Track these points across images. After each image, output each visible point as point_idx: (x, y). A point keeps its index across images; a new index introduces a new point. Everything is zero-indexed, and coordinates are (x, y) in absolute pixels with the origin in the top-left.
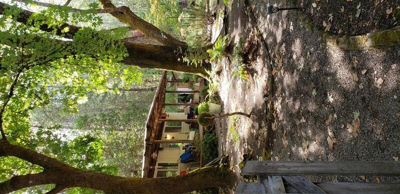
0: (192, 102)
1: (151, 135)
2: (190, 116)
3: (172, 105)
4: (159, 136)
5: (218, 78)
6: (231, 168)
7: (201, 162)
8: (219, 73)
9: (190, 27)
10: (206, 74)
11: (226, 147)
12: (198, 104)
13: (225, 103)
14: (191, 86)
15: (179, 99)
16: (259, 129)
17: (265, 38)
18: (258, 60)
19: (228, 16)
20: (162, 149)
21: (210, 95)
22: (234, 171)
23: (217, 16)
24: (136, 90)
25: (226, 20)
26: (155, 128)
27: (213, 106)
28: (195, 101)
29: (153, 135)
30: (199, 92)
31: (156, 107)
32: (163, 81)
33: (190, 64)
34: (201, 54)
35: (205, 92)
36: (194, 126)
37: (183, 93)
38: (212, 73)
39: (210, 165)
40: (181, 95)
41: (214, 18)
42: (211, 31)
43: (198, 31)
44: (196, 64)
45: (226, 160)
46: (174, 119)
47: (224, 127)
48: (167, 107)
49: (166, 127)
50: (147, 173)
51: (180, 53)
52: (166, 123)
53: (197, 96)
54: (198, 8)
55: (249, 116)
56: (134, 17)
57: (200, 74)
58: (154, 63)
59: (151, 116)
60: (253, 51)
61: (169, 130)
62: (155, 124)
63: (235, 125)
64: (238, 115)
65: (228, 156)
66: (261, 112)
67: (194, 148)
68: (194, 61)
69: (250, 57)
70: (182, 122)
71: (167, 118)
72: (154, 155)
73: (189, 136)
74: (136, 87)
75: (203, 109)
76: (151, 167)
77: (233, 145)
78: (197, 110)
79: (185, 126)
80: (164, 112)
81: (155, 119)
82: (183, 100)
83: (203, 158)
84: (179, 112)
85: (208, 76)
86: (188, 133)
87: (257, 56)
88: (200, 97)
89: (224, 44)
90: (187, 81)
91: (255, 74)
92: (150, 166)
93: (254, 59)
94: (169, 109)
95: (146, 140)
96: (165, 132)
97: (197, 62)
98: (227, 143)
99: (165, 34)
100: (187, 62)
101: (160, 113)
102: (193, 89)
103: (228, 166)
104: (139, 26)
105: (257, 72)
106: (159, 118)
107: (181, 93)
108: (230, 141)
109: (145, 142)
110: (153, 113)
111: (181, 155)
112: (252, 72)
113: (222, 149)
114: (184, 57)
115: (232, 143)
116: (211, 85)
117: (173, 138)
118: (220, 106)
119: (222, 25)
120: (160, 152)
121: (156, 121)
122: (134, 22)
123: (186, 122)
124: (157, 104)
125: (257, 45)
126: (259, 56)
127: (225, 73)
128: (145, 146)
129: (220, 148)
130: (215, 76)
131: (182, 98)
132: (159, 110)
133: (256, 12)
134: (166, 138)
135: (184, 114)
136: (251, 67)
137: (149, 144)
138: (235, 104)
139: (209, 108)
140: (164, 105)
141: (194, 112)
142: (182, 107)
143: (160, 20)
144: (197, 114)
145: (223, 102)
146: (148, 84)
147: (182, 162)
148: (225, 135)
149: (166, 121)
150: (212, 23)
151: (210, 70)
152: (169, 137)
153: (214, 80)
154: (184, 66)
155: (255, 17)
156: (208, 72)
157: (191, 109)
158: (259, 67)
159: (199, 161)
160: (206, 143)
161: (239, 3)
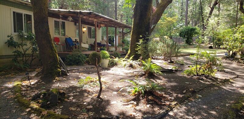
0: (109, 46)
1: (84, 16)
2: (99, 45)
3: (107, 32)
4: (85, 22)
5: (128, 65)
6: (57, 78)
7: (66, 52)
8: (131, 66)
9: (163, 44)
10: (129, 56)
11: (75, 72)
12: (108, 50)
13: (109, 72)
14: (120, 45)
15: (111, 37)
16: (86, 109)
17: (169, 113)
18: (148, 106)
19: (174, 73)
20: (75, 24)
21: (115, 60)
22: (55, 81)
23: (172, 64)
24: (116, 9)
25: (171, 71)
26: (90, 19)
27: (106, 62)
28: (110, 47)
29: (85, 17)
30: (116, 51)
31: (106, 20)
32: (123, 25)
33: (138, 44)
34: (144, 52)
35: (116, 55)
36: (92, 47)
37: (115, 39)
38: (130, 61)
39: (60, 61)
40: (113, 39)
41: (169, 61)
42: (159, 59)
43: (159, 50)
44: (137, 49)
45: (64, 74)
46: (97, 33)
47: (91, 71)
48: (105, 28)
49: (91, 28)
50: (56, 12)
51: (145, 37)
52: (94, 27)
53: (113, 49)
54: (176, 50)
55: (99, 97)
56: (165, 6)
57: (129, 52)
58: (138, 18)
59: (99, 16)
60: (156, 100)
61: (89, 29)
62: (93, 19)
63: (91, 82)
64: (99, 85)
65: (67, 75)
66: (102, 111)
67: (76, 48)
68: (140, 47)
69: (150, 97)
70: (94, 39)
71: (97, 28)
72: (71, 19)
73: (85, 44)
74: (118, 9)
75: (104, 55)
76: (60, 16)
77: (76, 80)
78: (104, 50)
79: (92, 41)
80: (102, 25)
81: (96, 19)
82: (110, 40)
83: (68, 54)
84: (102, 37)
85: (128, 58)
86: (87, 43)
87: (152, 104)
88: (112, 51)
89: (155, 71)
90: (123, 42)
91: (135, 103)
92: (62, 15)
93: (148, 102)
94: (104, 30)
95: (80, 11)
96: (88, 27)
97: (138, 50)
98: (78, 74)
99: (154, 27)
100: (139, 42)
101: (101, 23)
102: (118, 46)
103: (59, 76)
104: (159, 9)
105: (137, 105)
106: (98, 23)
107: (115, 38)
108: (80, 76)
109: (79, 11)
110: (101, 17)
111: (71, 38)
112: (137, 99)
113: (74, 70)
114: (142, 40)
115: (78, 78)
116: (121, 60)
117: (84, 33)
118: (107, 67)
119: (167, 68)
120: (73, 23)
121: (95, 20)
122: (162, 6)
123: (95, 42)
124: (108, 20)
125: (161, 104)
126: (151, 106)
127: (132, 71)
128: (76, 11)
129: (75, 68)
130: (129, 63)
131: (112, 39)
132: (103, 22)
133: (189, 102)
134: (84, 28)
135: (101, 40)
136: (141, 98)
137: (77, 14)
138: (109, 81)
139: (105, 59)
140: (106, 26)
141: (102, 47)
142: (105, 39)
143: (162, 24)
144: (101, 49)
145: (110, 70)
146: (120, 17)
147: (66, 39)
148: (85, 72)
149: (95, 28)
150: (166, 60)
151: (133, 59)
152: (84, 30)
153: (125, 62)
154: (135, 40)
155: (184, 101)
156: (131, 58)
157: (104, 45)
158: (143, 107)
159: (67, 51)
160: (79, 56)
161: (189, 84)
